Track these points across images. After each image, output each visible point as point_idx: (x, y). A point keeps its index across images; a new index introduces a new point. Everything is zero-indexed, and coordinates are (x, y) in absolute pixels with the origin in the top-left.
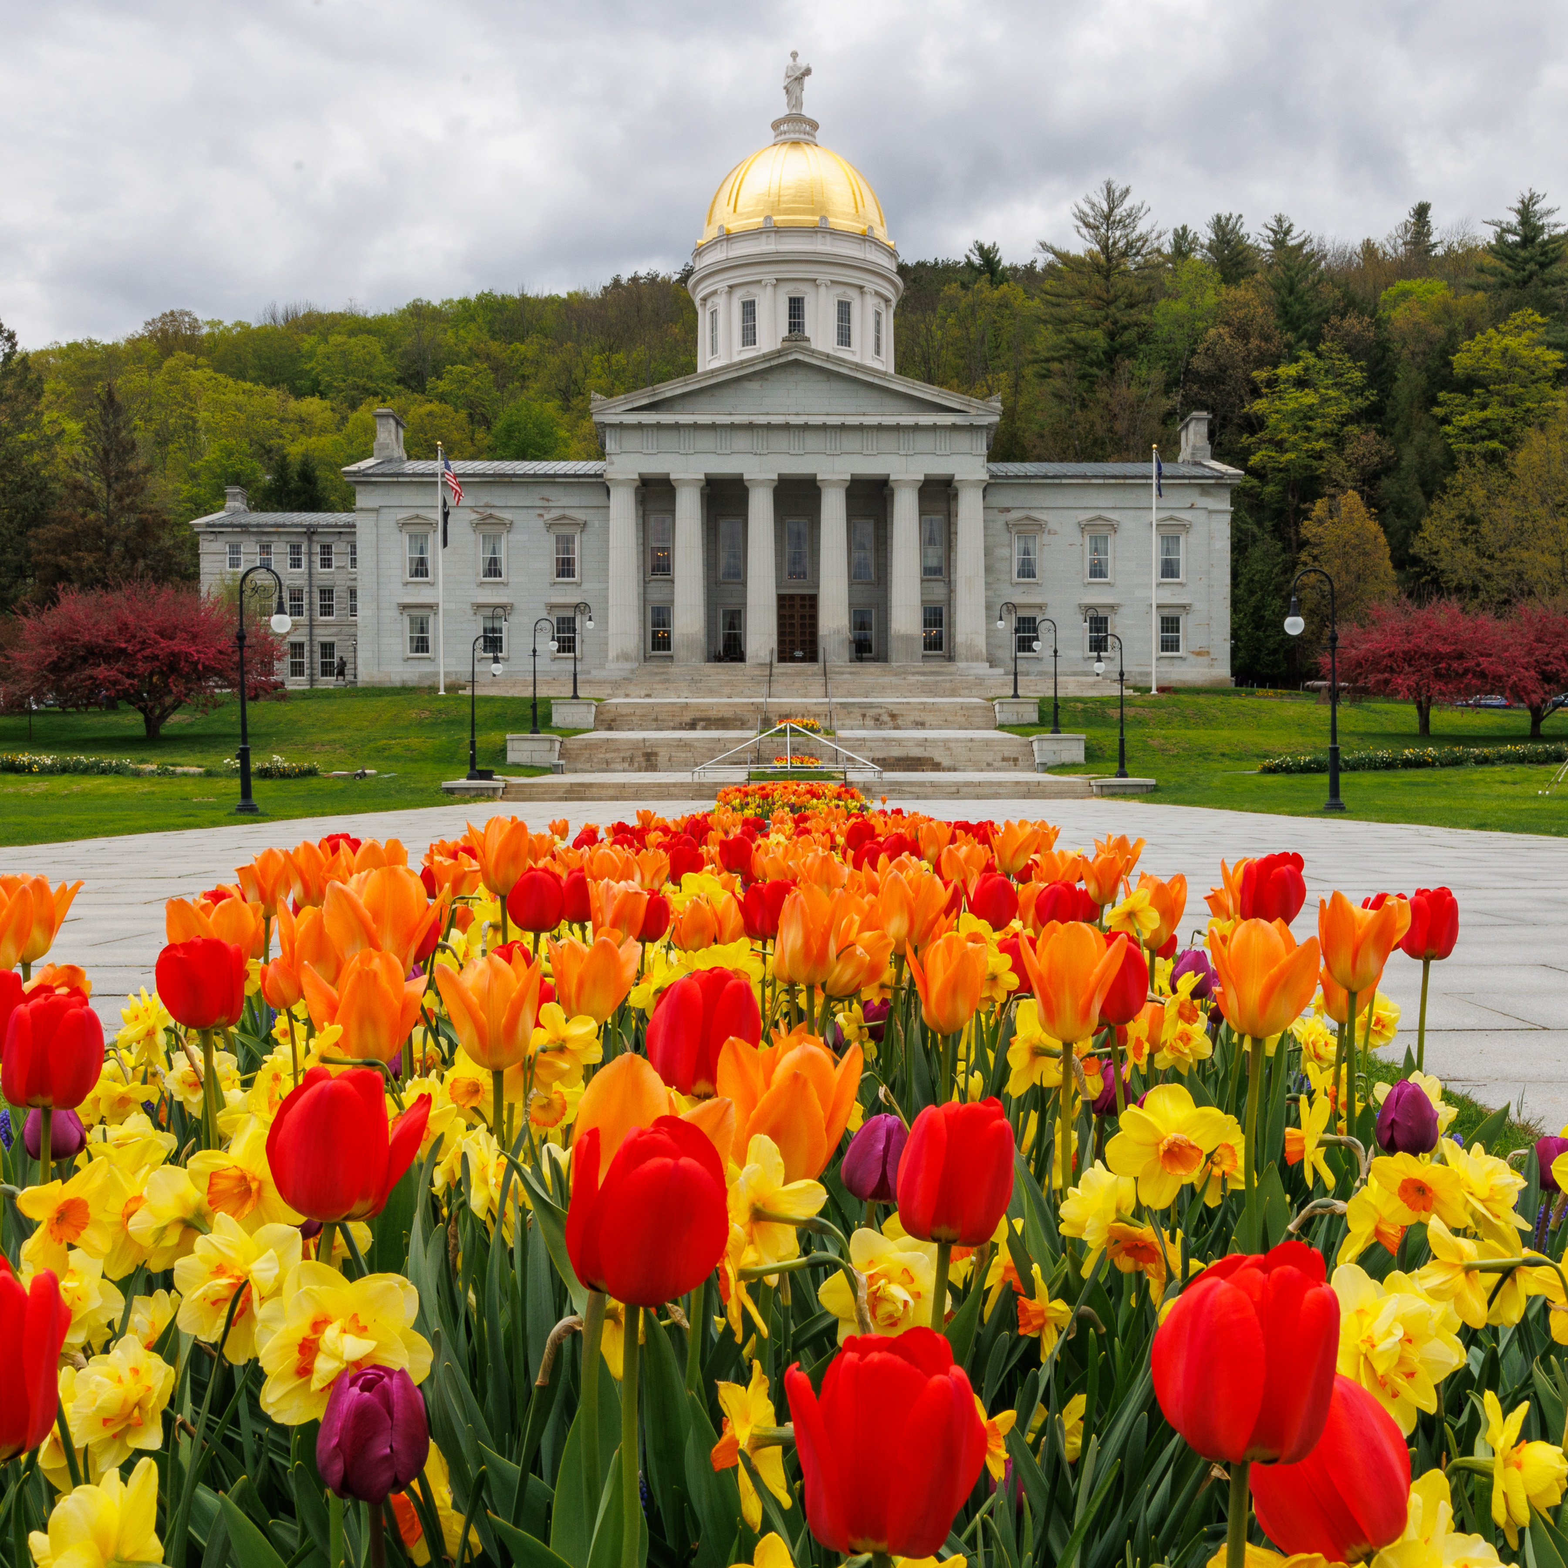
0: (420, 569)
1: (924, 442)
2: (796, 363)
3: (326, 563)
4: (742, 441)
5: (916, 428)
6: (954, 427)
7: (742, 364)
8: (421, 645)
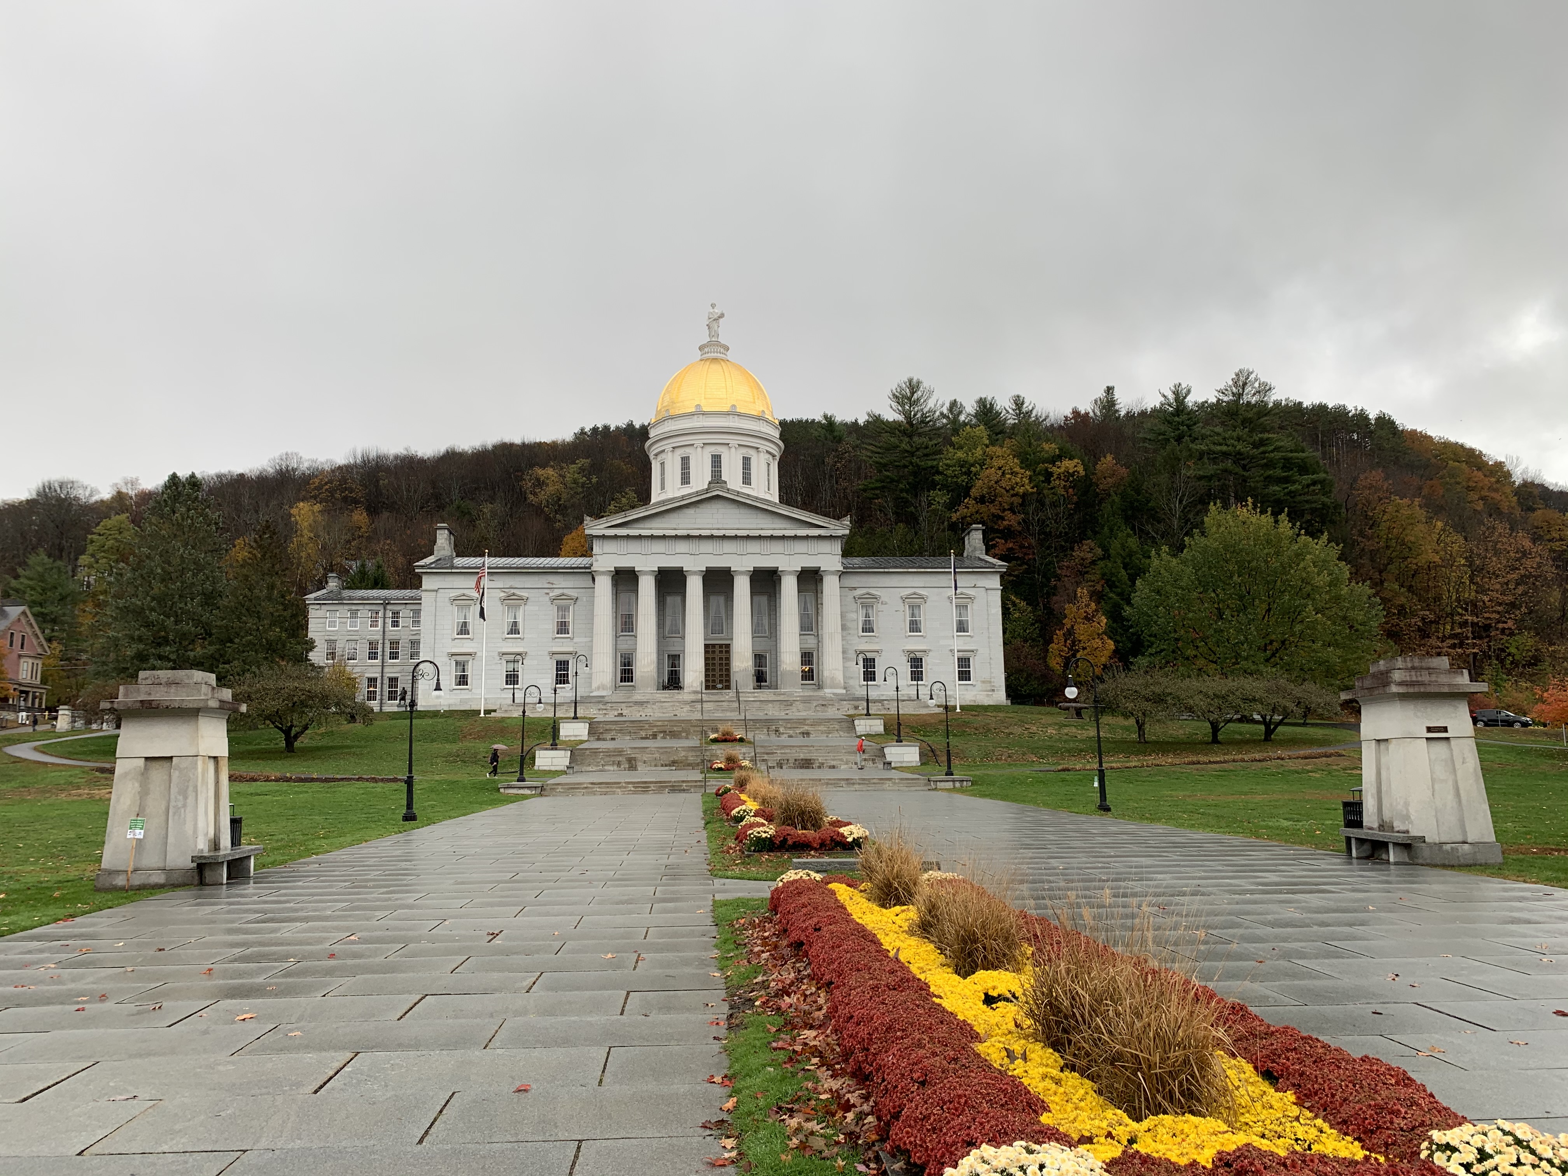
0: (464, 629)
1: (800, 547)
2: (718, 497)
3: (395, 624)
4: (682, 547)
5: (795, 537)
6: (820, 537)
7: (683, 498)
8: (462, 680)
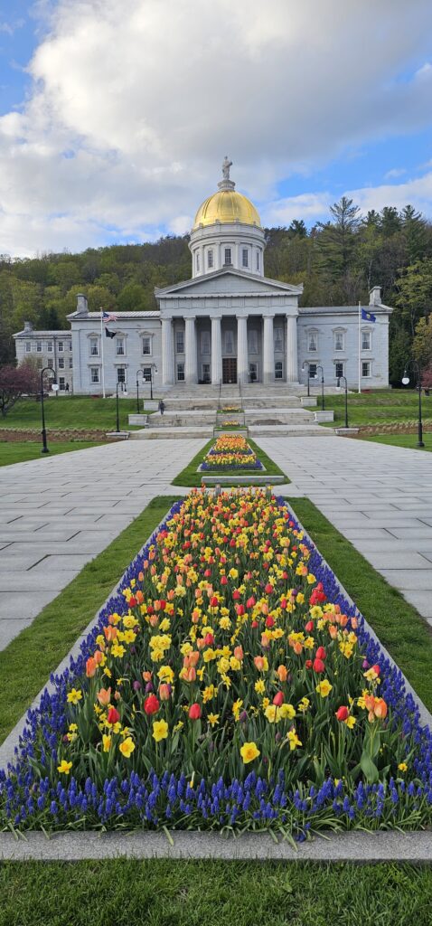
0: (95, 352)
1: (275, 302)
2: (228, 274)
3: (61, 350)
4: (209, 303)
5: (272, 297)
6: (285, 296)
7: (209, 275)
8: (95, 379)
